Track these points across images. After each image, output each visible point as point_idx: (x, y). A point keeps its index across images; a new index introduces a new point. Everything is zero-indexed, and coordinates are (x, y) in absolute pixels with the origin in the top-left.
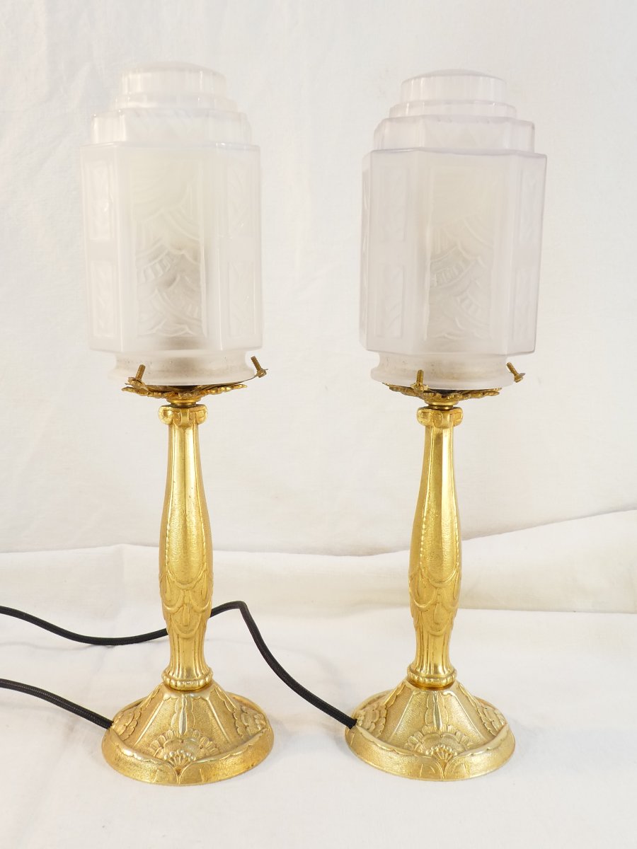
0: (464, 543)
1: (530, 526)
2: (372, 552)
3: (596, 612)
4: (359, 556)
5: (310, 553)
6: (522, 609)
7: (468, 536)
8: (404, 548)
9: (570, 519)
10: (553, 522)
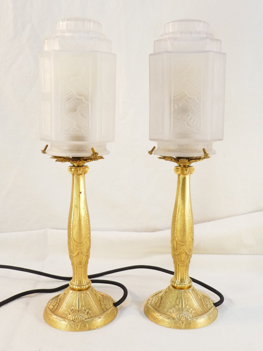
0: (194, 226)
1: (222, 218)
2: (154, 230)
3: (250, 254)
4: (149, 232)
5: (128, 231)
6: (219, 254)
7: (196, 223)
8: (168, 229)
9: (238, 215)
10: (231, 216)
